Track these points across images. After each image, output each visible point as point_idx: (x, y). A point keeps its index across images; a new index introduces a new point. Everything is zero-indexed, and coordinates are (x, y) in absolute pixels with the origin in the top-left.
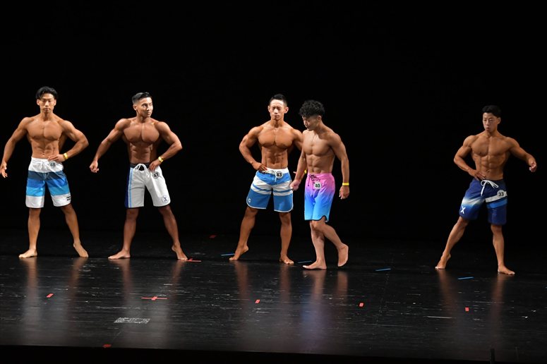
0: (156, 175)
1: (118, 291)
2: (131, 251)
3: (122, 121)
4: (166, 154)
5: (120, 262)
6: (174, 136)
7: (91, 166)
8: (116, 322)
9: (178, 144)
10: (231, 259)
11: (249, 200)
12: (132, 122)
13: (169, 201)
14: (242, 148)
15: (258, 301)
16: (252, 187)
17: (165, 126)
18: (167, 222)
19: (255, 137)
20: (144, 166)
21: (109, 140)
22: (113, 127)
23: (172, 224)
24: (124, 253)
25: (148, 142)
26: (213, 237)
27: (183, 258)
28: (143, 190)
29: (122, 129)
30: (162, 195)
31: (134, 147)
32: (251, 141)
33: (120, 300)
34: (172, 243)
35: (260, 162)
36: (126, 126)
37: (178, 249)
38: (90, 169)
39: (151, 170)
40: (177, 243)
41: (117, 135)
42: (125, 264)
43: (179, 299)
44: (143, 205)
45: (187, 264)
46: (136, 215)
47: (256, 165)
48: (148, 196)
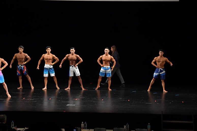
0: (76, 68)
1: (67, 98)
2: (70, 87)
3: (67, 55)
4: (79, 63)
5: (68, 90)
6: (81, 58)
7: (60, 66)
8: (67, 105)
9: (82, 60)
10: (96, 89)
11: (100, 74)
12: (70, 55)
13: (80, 75)
14: (98, 61)
15: (102, 100)
16: (101, 71)
17: (78, 56)
18: (79, 80)
19: (101, 58)
20: (73, 66)
21: (64, 60)
22: (65, 57)
23: (80, 80)
24: (69, 88)
25: (74, 60)
26: (91, 84)
27: (83, 89)
28: (73, 72)
29: (67, 57)
30: (78, 73)
31: (71, 61)
32: (100, 59)
33: (68, 100)
34: (81, 85)
35: (103, 64)
36: (69, 56)
37: (82, 87)
38: (59, 67)
39: (75, 67)
40: (82, 85)
41: (66, 59)
42: (69, 91)
43: (82, 99)
44: (73, 76)
45: (84, 91)
46: (71, 78)
47: (102, 65)
48: (74, 74)
